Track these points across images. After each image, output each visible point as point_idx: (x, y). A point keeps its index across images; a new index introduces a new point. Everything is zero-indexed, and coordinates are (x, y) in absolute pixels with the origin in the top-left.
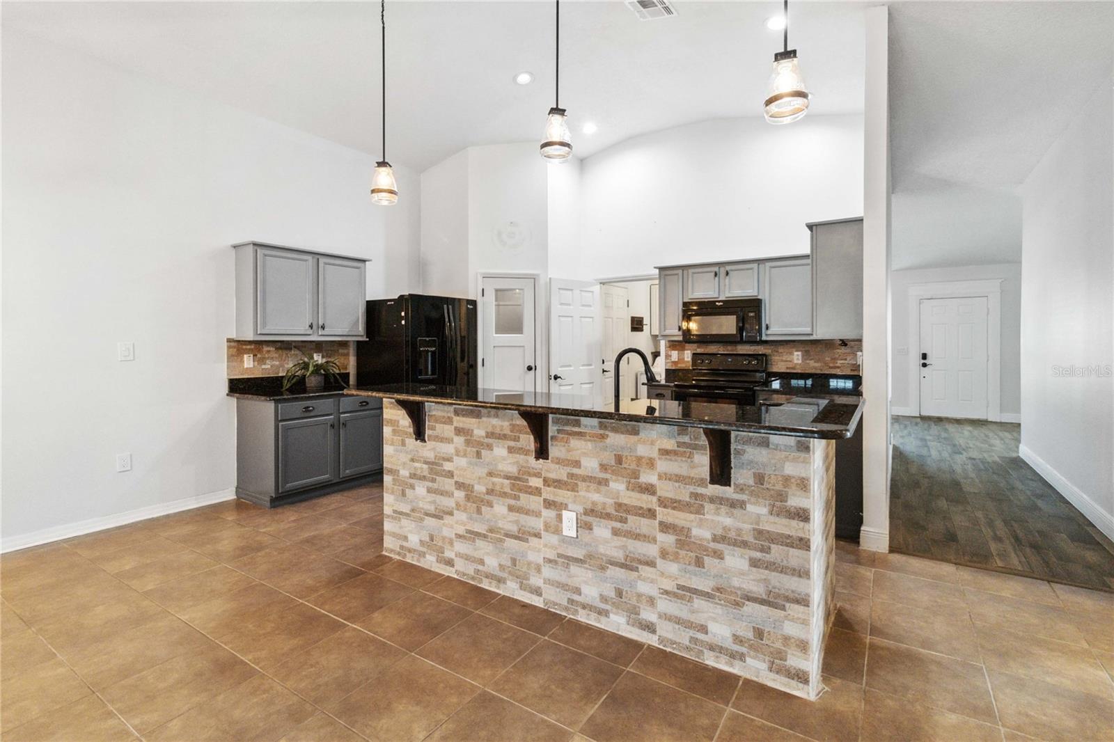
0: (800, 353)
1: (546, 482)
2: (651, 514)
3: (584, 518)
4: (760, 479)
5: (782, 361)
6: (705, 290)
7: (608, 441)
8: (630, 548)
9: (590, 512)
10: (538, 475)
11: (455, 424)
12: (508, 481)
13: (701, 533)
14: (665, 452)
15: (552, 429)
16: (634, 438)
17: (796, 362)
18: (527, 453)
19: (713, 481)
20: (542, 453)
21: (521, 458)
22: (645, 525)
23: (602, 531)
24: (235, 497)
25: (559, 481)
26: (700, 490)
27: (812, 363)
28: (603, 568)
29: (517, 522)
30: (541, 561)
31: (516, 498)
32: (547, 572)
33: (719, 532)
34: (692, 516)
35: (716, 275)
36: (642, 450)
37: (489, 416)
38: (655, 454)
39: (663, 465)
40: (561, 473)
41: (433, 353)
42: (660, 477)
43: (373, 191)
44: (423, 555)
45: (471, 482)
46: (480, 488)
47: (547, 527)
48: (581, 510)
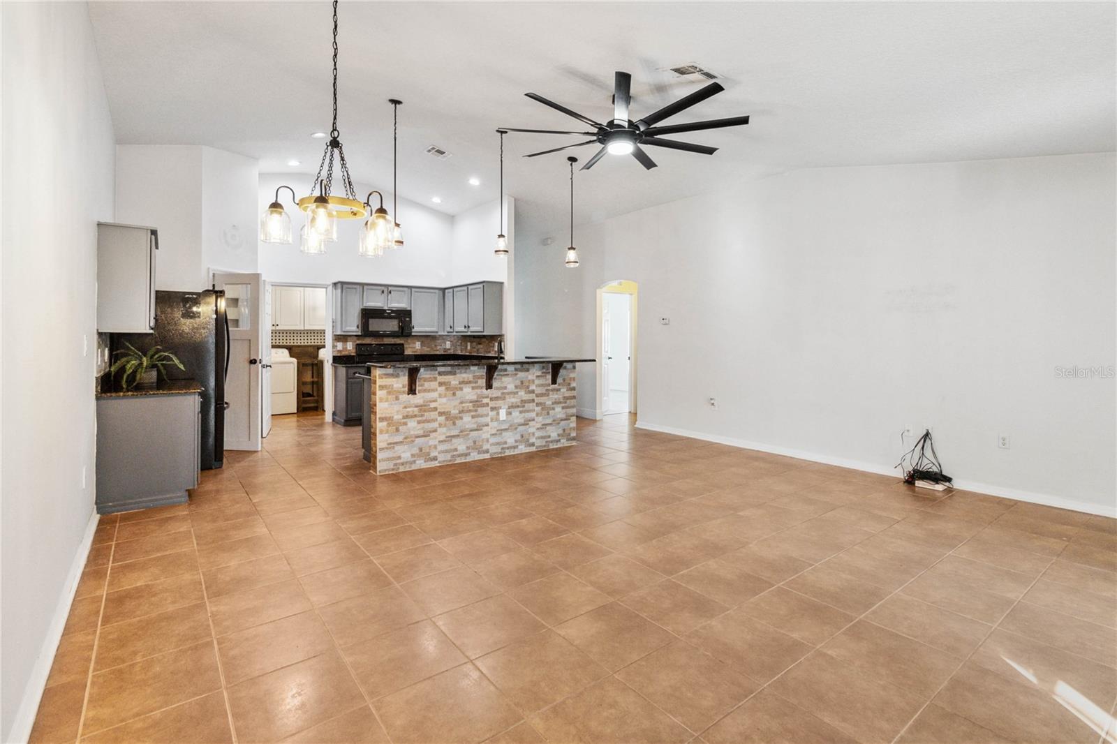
0: (419, 343)
1: (491, 399)
2: (533, 401)
3: (508, 410)
4: (564, 380)
5: (410, 347)
6: (376, 302)
7: (518, 376)
8: (526, 417)
9: (512, 407)
10: (487, 397)
12: (471, 404)
13: (549, 403)
14: (538, 376)
16: (528, 373)
17: (417, 348)
18: (482, 388)
19: (552, 384)
20: (489, 386)
21: (479, 391)
22: (531, 406)
23: (516, 413)
24: (99, 515)
25: (497, 397)
26: (549, 388)
28: (516, 429)
29: (476, 422)
30: (489, 436)
31: (476, 411)
32: (492, 440)
33: (554, 401)
34: (546, 398)
35: (383, 292)
36: (530, 377)
37: (461, 373)
38: (534, 378)
39: (537, 382)
40: (498, 393)
42: (536, 386)
44: (414, 462)
45: (449, 410)
46: (454, 412)
47: (492, 420)
48: (507, 407)
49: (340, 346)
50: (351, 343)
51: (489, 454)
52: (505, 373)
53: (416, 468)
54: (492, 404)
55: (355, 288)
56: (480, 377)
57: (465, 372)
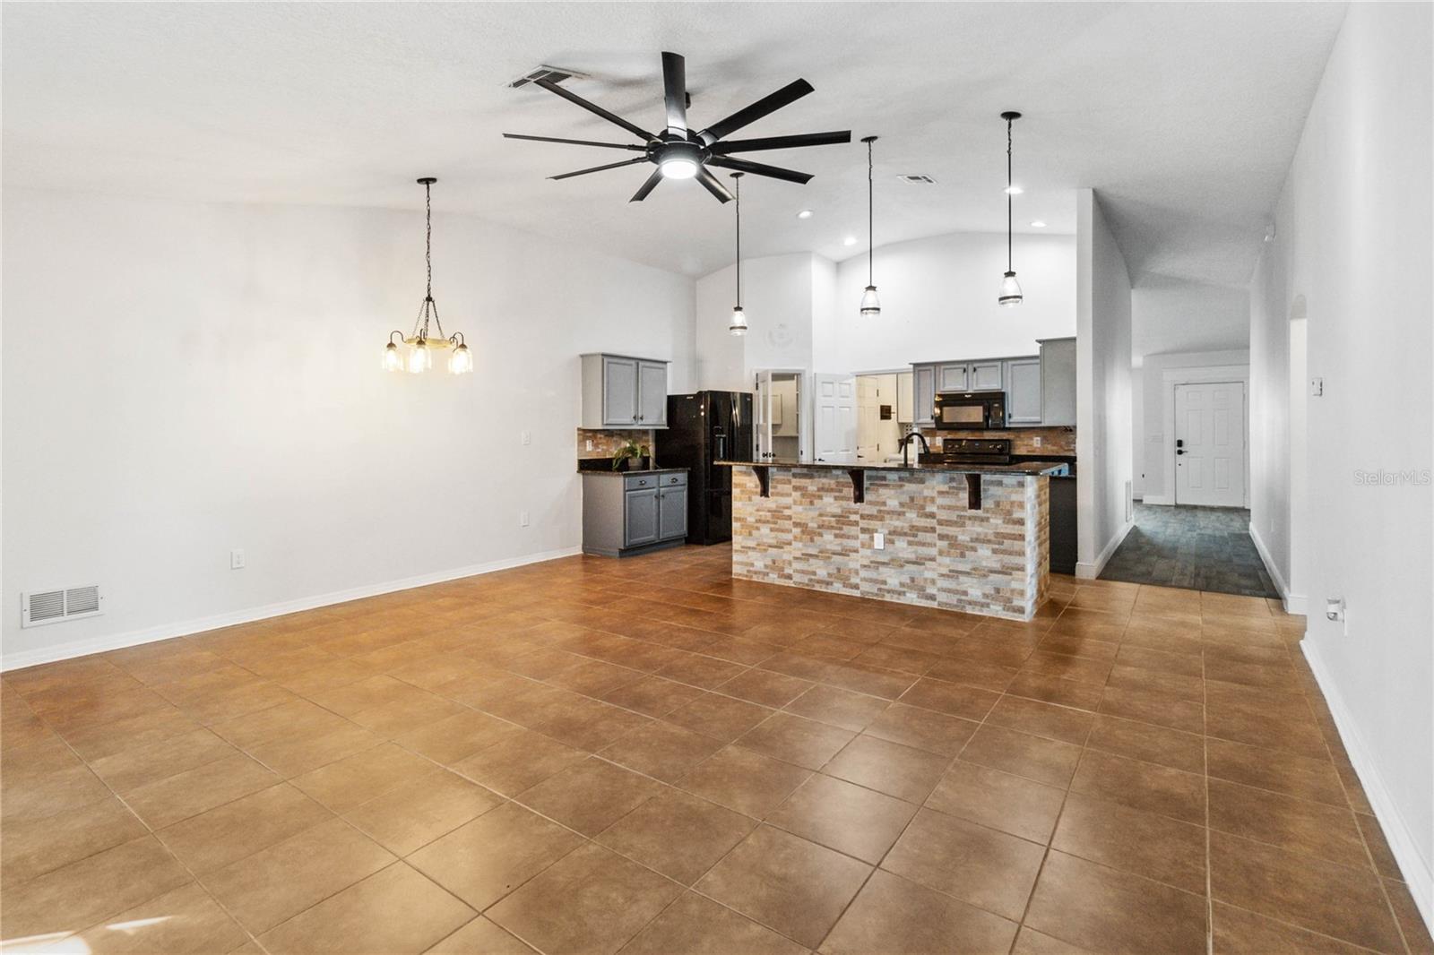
1: (862, 517)
2: (933, 530)
3: (889, 537)
4: (998, 504)
5: (1023, 445)
6: (955, 384)
7: (905, 488)
8: (920, 552)
9: (894, 532)
10: (856, 513)
11: (793, 484)
12: (834, 519)
13: (963, 538)
14: (941, 493)
15: (866, 483)
16: (922, 486)
18: (848, 499)
19: (970, 507)
20: (859, 498)
21: (844, 503)
22: (929, 537)
23: (901, 544)
24: (581, 552)
25: (871, 516)
26: (962, 513)
27: (1049, 447)
28: (902, 566)
29: (841, 544)
30: (859, 567)
31: (841, 529)
32: (863, 573)
33: (975, 536)
34: (959, 529)
35: (965, 371)
36: (927, 493)
37: (820, 477)
38: (935, 494)
39: (940, 501)
40: (873, 510)
41: (724, 439)
42: (938, 507)
43: (731, 328)
44: (767, 574)
45: (807, 522)
46: (813, 525)
47: (863, 545)
48: (887, 532)
49: (928, 441)
50: (940, 438)
51: (859, 592)
52: (884, 482)
53: (769, 582)
54: (863, 524)
55: (930, 370)
56: (844, 485)
57: (825, 477)
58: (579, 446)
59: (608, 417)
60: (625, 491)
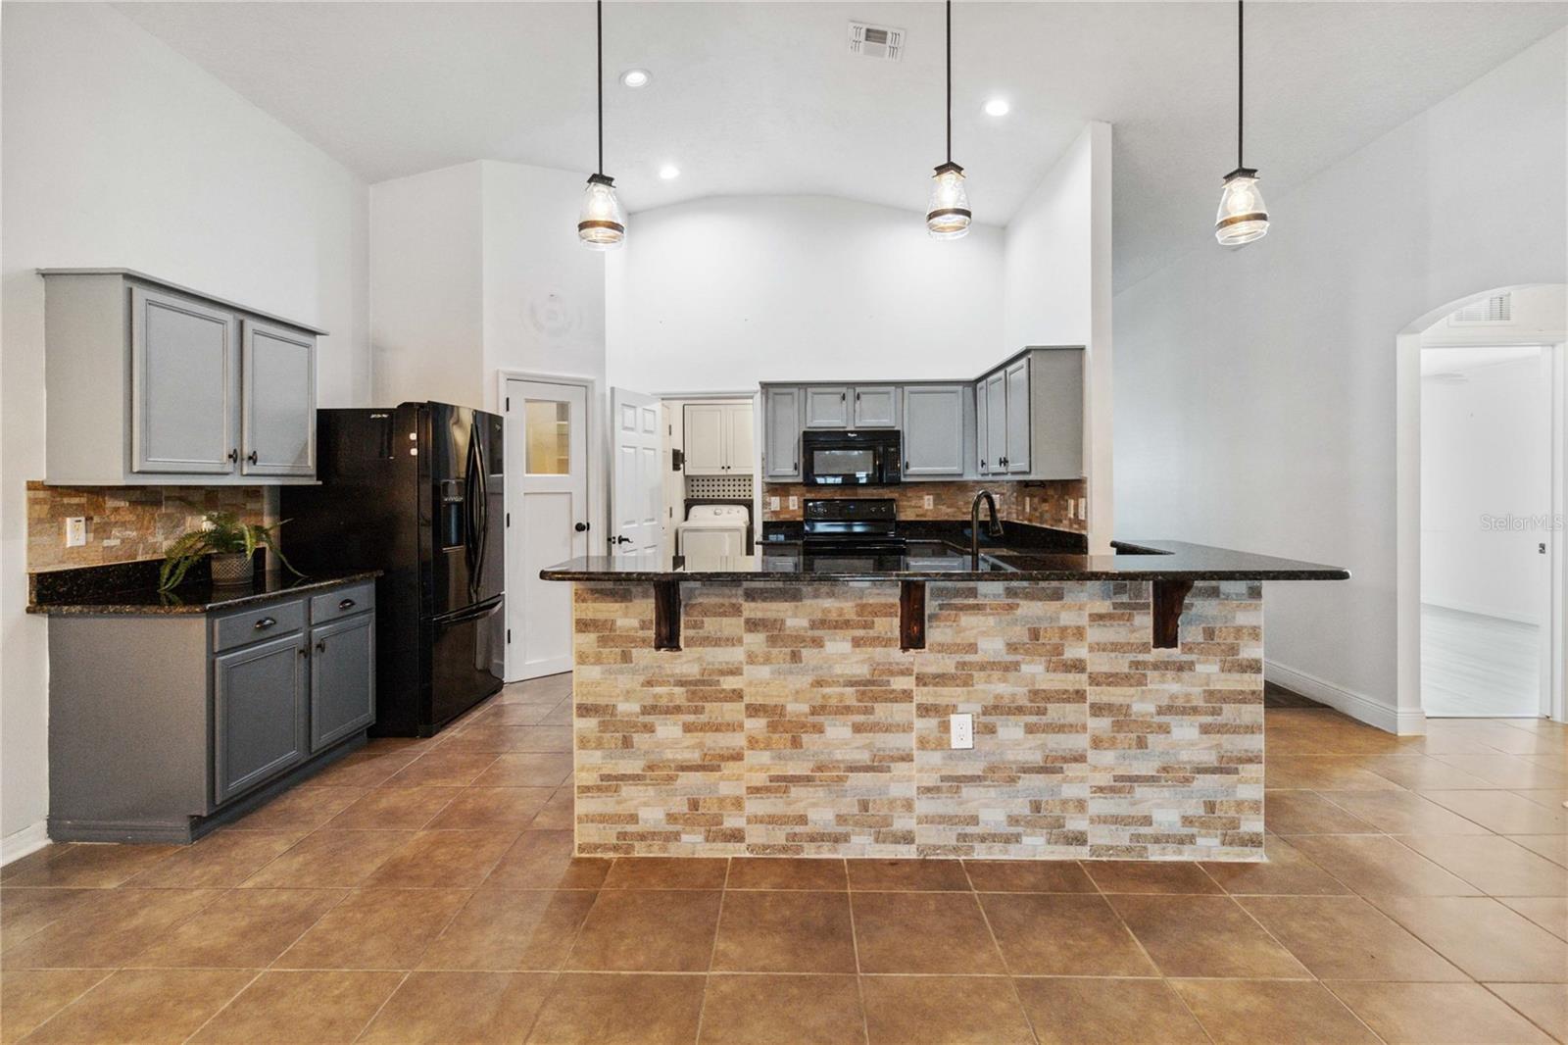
1: (921, 680)
2: (1080, 696)
3: (983, 719)
4: (1210, 633)
6: (830, 416)
7: (1019, 612)
8: (1051, 745)
9: (996, 709)
10: (906, 673)
11: (746, 614)
12: (853, 689)
13: (1143, 707)
14: (1098, 618)
15: (931, 606)
16: (1058, 604)
18: (887, 643)
19: (1157, 645)
20: (913, 639)
21: (879, 653)
22: (1070, 712)
23: (1011, 731)
24: (49, 844)
25: (942, 676)
26: (1141, 657)
27: (944, 508)
28: (1012, 780)
29: (868, 746)
30: (914, 793)
31: (868, 711)
32: (924, 806)
33: (1165, 702)
34: (1132, 690)
35: (843, 397)
36: (1068, 618)
37: (816, 596)
38: (1084, 621)
39: (1094, 634)
40: (947, 664)
41: (459, 505)
42: (1091, 649)
44: (676, 836)
45: (781, 701)
46: (797, 708)
47: (923, 744)
48: (978, 709)
49: (775, 502)
50: (795, 498)
51: (913, 847)
52: (971, 601)
53: (683, 855)
54: (923, 695)
55: (791, 394)
56: (885, 611)
57: (831, 595)
58: (30, 534)
59: (146, 453)
60: (212, 655)
